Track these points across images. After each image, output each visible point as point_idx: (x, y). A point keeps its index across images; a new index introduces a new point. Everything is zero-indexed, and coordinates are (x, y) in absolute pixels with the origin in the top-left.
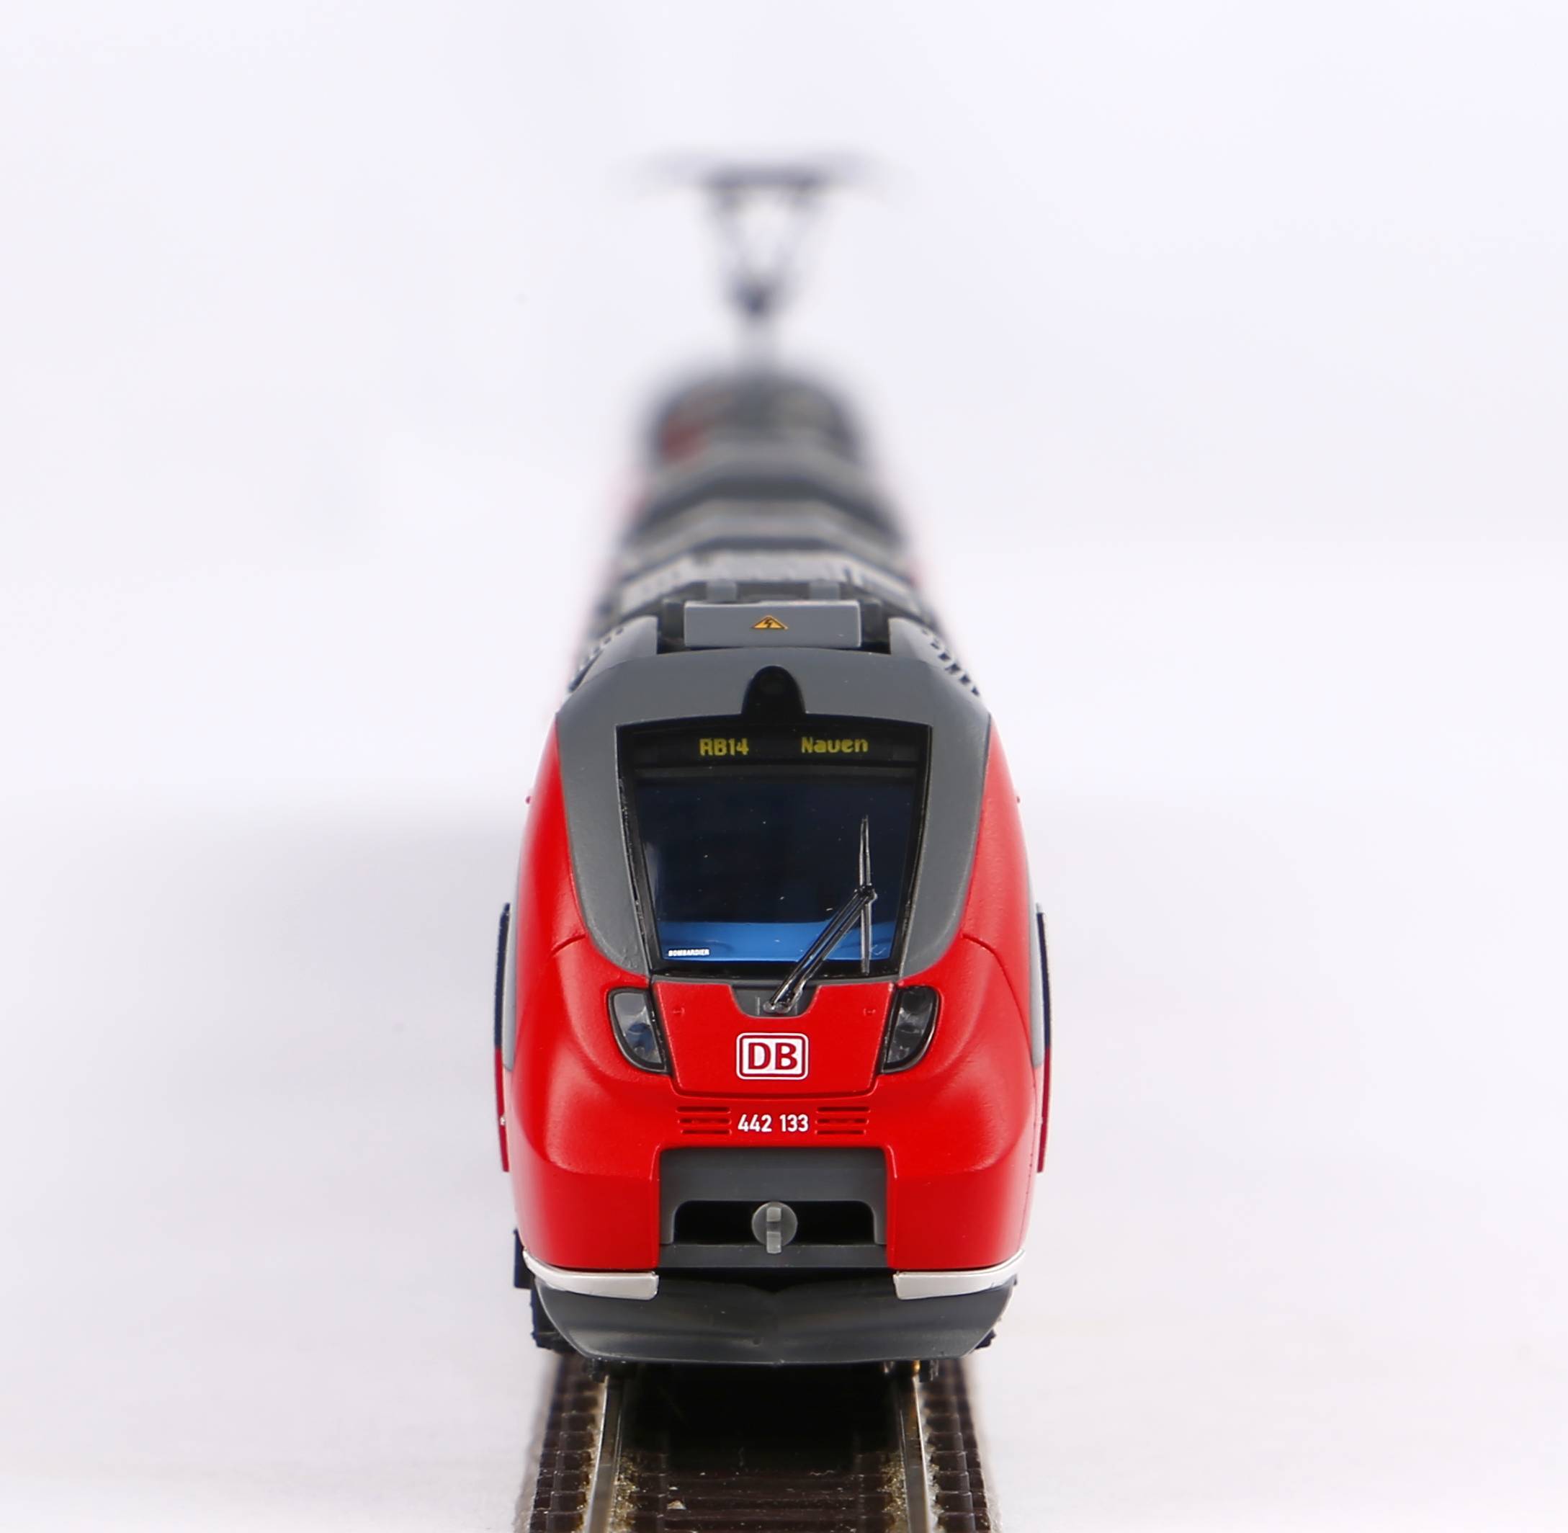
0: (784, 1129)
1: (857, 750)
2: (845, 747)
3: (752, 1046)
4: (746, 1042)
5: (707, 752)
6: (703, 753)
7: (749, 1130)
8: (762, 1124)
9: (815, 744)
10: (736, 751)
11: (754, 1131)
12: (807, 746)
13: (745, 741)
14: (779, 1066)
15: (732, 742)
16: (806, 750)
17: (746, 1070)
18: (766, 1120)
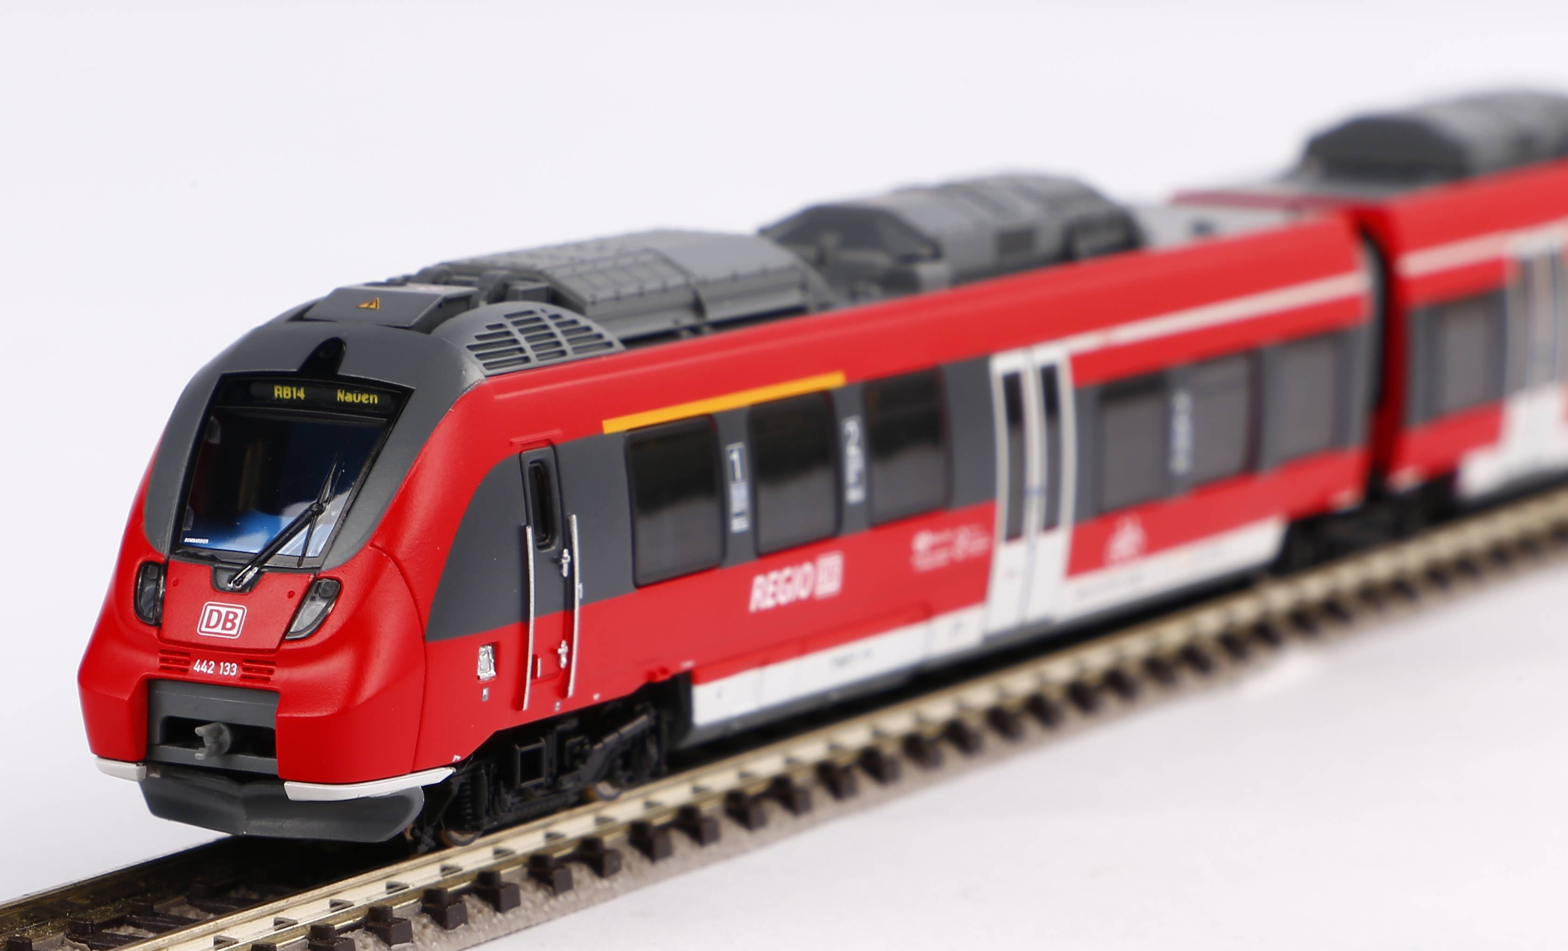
0: (221, 673)
1: (371, 402)
2: (364, 398)
3: (212, 611)
4: (209, 608)
5: (279, 395)
6: (276, 395)
7: (200, 671)
8: (209, 667)
9: (345, 395)
10: (297, 397)
11: (203, 671)
12: (341, 396)
13: (302, 390)
14: (224, 628)
15: (294, 390)
16: (340, 399)
17: (204, 629)
18: (212, 665)
